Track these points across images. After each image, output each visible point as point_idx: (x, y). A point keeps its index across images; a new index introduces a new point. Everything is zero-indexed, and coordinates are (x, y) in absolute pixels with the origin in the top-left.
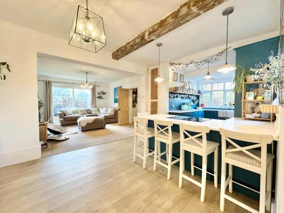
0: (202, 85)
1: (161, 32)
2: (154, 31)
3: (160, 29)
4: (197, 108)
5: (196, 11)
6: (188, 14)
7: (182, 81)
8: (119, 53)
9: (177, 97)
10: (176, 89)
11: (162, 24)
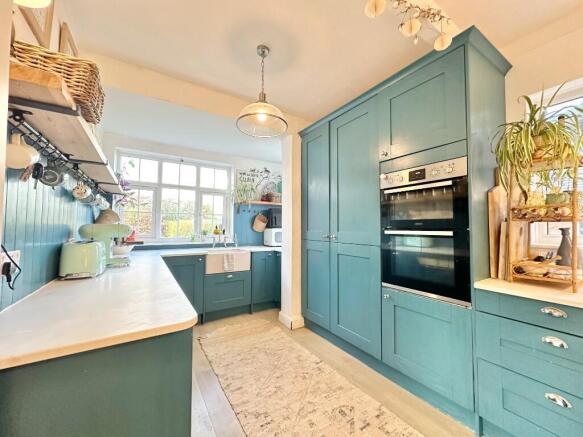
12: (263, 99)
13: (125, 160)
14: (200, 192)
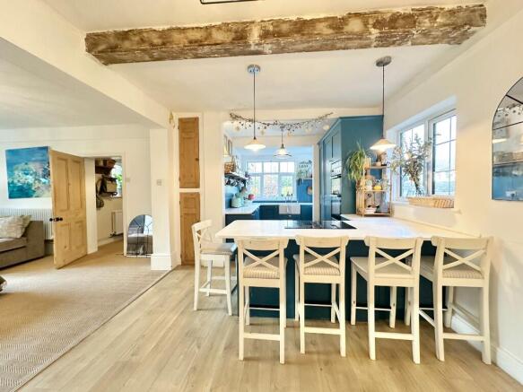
0: (247, 162)
1: (293, 44)
2: (279, 34)
3: (298, 37)
5: (373, 37)
6: (360, 36)
8: (127, 44)
10: (234, 168)
11: (302, 27)
12: (283, 147)
13: (250, 164)
14: (280, 175)
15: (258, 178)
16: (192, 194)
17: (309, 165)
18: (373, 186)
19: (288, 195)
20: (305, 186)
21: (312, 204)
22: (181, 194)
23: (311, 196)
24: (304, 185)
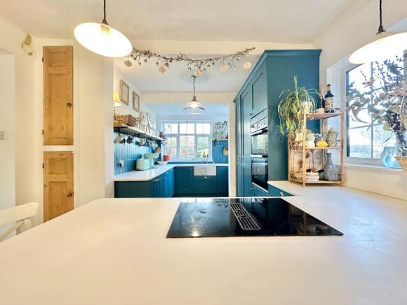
0: (163, 123)
4: (158, 162)
7: (136, 107)
9: (130, 141)
10: (131, 121)
14: (196, 136)
15: (174, 139)
16: (61, 153)
17: (225, 126)
18: (315, 142)
19: (204, 156)
20: (221, 147)
21: (228, 165)
22: (46, 153)
23: (227, 157)
24: (219, 145)
